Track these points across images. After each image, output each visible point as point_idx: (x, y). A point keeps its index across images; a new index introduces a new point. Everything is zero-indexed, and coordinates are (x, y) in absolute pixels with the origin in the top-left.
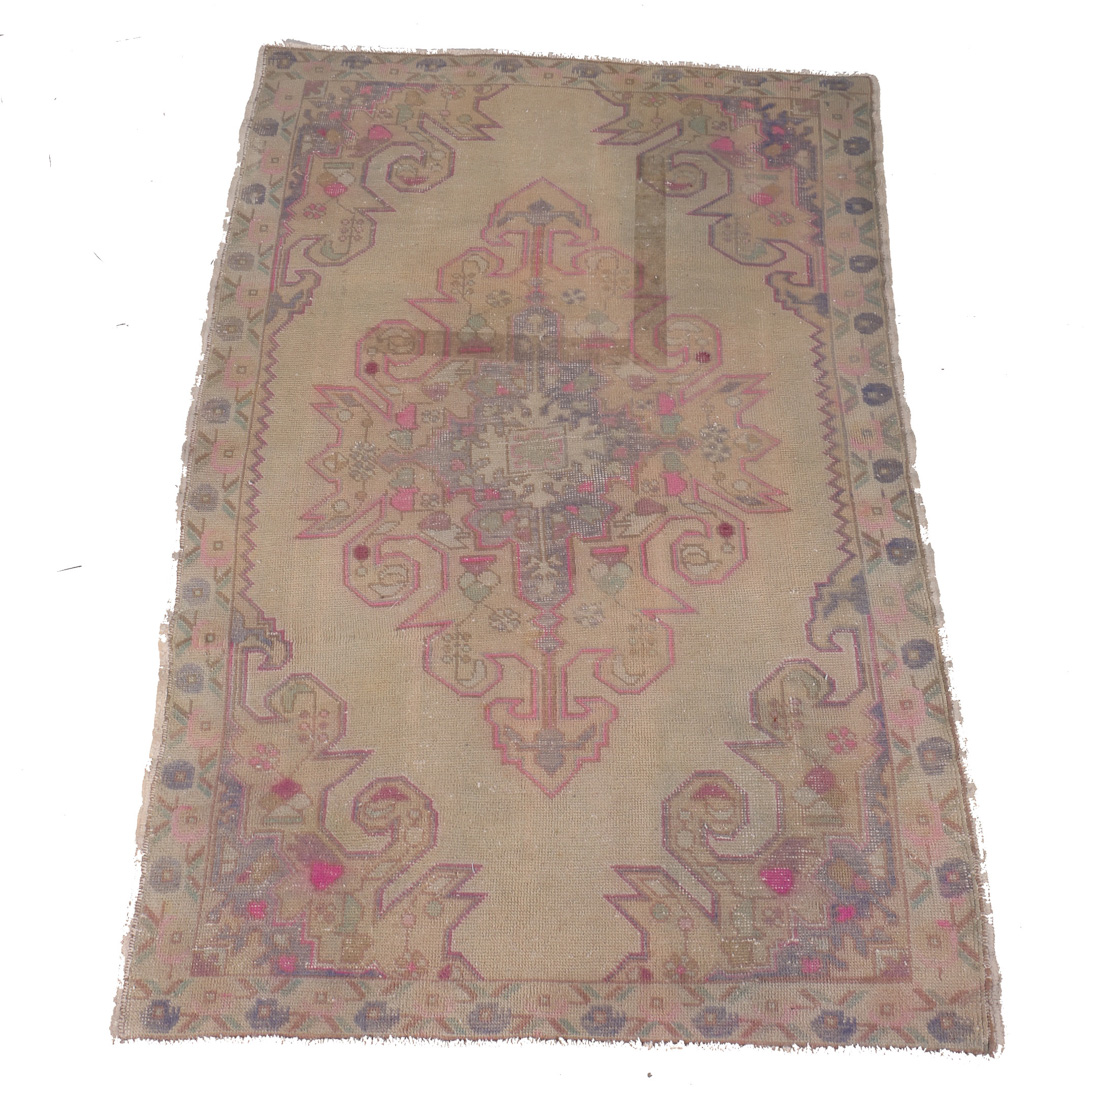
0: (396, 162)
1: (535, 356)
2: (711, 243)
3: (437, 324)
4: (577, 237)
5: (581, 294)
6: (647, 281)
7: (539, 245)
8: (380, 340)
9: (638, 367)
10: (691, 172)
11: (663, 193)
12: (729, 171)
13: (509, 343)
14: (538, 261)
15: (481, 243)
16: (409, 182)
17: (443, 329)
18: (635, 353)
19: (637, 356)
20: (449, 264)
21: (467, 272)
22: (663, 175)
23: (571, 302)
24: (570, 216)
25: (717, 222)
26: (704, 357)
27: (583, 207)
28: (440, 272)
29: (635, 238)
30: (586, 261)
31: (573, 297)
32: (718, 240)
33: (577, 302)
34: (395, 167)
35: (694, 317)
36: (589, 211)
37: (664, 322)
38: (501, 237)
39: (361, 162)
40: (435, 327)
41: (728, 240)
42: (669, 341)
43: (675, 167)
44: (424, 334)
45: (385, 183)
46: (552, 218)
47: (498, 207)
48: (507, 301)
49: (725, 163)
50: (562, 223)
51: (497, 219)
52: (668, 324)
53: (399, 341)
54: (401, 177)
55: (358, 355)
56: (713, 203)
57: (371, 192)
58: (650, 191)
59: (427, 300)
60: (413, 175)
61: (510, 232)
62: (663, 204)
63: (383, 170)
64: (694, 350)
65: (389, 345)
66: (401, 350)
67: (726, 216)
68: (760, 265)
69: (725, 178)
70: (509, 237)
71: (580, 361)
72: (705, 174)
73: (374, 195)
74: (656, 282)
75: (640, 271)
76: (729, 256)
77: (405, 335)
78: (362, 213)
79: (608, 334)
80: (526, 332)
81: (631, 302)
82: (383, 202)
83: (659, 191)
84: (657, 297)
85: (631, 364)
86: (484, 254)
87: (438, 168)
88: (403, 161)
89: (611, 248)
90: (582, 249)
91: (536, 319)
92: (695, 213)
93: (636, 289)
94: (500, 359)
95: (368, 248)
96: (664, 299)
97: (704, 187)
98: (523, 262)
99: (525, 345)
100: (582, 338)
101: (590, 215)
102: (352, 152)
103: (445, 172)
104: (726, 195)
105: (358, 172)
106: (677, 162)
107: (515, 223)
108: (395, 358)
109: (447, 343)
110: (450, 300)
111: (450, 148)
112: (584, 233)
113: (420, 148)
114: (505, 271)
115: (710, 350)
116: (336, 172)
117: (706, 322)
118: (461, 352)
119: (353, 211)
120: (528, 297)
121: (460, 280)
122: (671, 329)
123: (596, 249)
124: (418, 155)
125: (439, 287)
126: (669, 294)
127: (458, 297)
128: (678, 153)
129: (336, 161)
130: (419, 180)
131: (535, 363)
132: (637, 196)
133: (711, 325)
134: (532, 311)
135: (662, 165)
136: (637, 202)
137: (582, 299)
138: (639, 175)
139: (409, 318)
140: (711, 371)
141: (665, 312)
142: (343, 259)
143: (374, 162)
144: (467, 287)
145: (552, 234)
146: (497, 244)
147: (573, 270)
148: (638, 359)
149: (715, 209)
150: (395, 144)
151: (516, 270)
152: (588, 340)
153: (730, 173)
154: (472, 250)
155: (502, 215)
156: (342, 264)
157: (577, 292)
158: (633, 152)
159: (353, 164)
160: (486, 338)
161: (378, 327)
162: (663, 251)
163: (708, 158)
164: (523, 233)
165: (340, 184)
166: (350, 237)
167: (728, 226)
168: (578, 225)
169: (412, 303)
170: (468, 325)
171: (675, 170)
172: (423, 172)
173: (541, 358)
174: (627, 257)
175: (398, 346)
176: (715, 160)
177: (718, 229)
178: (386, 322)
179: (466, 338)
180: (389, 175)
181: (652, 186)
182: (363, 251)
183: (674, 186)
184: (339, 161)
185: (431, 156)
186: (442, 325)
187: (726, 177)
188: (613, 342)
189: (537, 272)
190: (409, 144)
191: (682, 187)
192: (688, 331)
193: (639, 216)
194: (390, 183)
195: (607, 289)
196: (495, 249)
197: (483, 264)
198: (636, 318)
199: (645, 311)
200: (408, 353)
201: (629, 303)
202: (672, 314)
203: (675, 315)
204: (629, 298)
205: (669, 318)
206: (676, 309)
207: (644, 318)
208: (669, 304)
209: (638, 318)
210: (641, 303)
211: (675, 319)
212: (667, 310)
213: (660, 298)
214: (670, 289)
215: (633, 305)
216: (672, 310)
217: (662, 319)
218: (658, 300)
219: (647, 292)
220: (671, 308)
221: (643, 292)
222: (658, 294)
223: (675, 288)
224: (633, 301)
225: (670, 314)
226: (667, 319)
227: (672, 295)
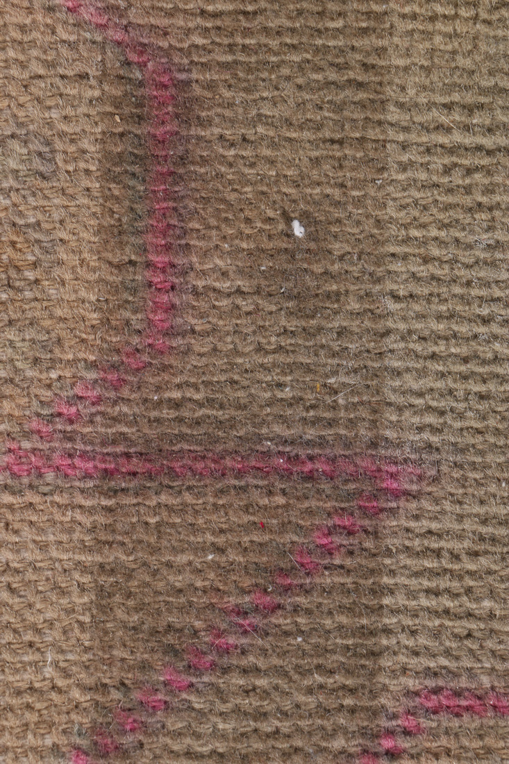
6: (215, 266)
74: (296, 276)
75: (155, 144)
81: (58, 533)
84: (297, 469)
93: (117, 370)
96: (354, 487)
126: (407, 430)
141: (366, 654)
199: (192, 654)
201: (43, 547)
202: (431, 683)
203: (458, 694)
204: (50, 476)
205: (407, 733)
206: (470, 615)
207: (179, 734)
208: (405, 560)
209: (128, 740)
210: (154, 550)
211: (453, 745)
212: (387, 631)
213: (326, 486)
214: (422, 373)
215: (85, 569)
216: (436, 634)
217: (338, 743)
218: (310, 512)
219: (210, 402)
220: (424, 602)
221: (177, 405)
222: (311, 433)
223: (464, 350)
224: (87, 521)
225: (412, 683)
226: (387, 743)
227: (435, 439)
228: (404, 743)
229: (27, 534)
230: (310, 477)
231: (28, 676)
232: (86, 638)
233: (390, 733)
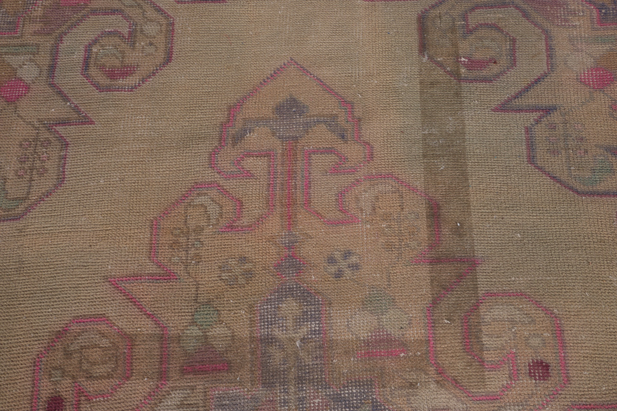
0: (95, 42)
1: (291, 376)
2: (531, 159)
3: (149, 323)
4: (343, 159)
5: (354, 259)
6: (446, 231)
7: (291, 174)
8: (68, 354)
9: (443, 391)
10: (493, 40)
11: (456, 75)
12: (546, 32)
13: (253, 353)
14: (290, 203)
15: (209, 175)
16: (112, 74)
17: (158, 331)
18: (437, 364)
19: (440, 372)
20: (166, 213)
21: (192, 223)
22: (455, 45)
23: (339, 275)
24: (331, 121)
25: (537, 122)
26: (541, 369)
27: (347, 104)
28: (154, 226)
29: (425, 156)
30: (357, 200)
31: (343, 264)
32: (541, 154)
33: (348, 272)
34: (95, 50)
35: (520, 295)
36: (358, 113)
37: (476, 307)
38: (238, 162)
39: (47, 43)
40: (146, 327)
41: (555, 152)
42: (485, 339)
43: (470, 32)
44: (130, 340)
45: (80, 78)
46: (307, 126)
47: (233, 110)
48: (249, 275)
49: (539, 19)
50: (321, 136)
51: (232, 131)
52: (483, 309)
53: (95, 355)
54: (102, 67)
55: (35, 383)
56: (527, 89)
57: (60, 93)
58: (438, 74)
59: (136, 277)
60: (117, 63)
61: (249, 155)
62: (457, 94)
63: (79, 56)
64: (525, 358)
65: (80, 362)
66: (99, 370)
67: (548, 110)
68: (606, 194)
69: (542, 45)
70: (249, 163)
71: (358, 383)
72: (514, 41)
73: (66, 99)
74: (459, 232)
75: (435, 213)
76: (560, 181)
77: (105, 343)
78: (49, 128)
79: (395, 333)
80: (277, 333)
81: (424, 271)
82: (76, 109)
83: (450, 73)
84: (462, 261)
85: (433, 386)
86: (214, 193)
87: (151, 50)
88: (104, 41)
89: (390, 176)
90: (351, 178)
91: (290, 307)
92: (504, 108)
93: (431, 247)
94: (241, 383)
95: (56, 187)
96: (471, 263)
97: (513, 63)
98: (270, 204)
99: (277, 356)
100: (358, 339)
101: (360, 120)
102: (37, 27)
103: (161, 56)
104: (545, 75)
105: (44, 59)
106: (472, 23)
107: (258, 138)
108: (90, 387)
109: (164, 358)
110: (168, 276)
111: (167, 17)
112: (353, 151)
113: (127, 18)
114: (245, 221)
115: (549, 356)
116: (14, 60)
117: (538, 304)
118: (184, 371)
119: (36, 124)
120: (278, 266)
121: (182, 240)
122: (487, 318)
123: (370, 177)
124: (125, 31)
125: (153, 250)
126: (479, 254)
127: (179, 270)
128: (473, 9)
129: (15, 41)
130: (127, 71)
131: (292, 389)
132: (421, 83)
133: (545, 310)
134: (284, 292)
135: (453, 30)
136: (422, 93)
137: (355, 267)
138: (423, 47)
139: (111, 313)
140: (554, 395)
141: (476, 288)
142: (21, 208)
143: (67, 42)
144: (192, 251)
145: (308, 155)
146: (230, 176)
147: (340, 216)
148: (444, 378)
149: (529, 100)
150: (94, 12)
151: (261, 219)
152: (367, 343)
153: (548, 37)
154: (198, 187)
155: (239, 125)
156: (17, 218)
157: (347, 254)
158: (411, 13)
159: (38, 46)
160: (220, 345)
161: (65, 330)
162: (464, 176)
163: (516, 12)
164: (268, 154)
165: (21, 79)
166: (31, 169)
167: (553, 127)
168: (343, 137)
169: (115, 283)
170: (193, 323)
171: (471, 38)
172: (133, 57)
173: (300, 380)
174: (414, 190)
175: (94, 364)
176: (525, 15)
177: (540, 132)
178: (78, 320)
179: (191, 345)
180: (86, 64)
181: (440, 65)
182: (48, 194)
183: (473, 64)
184: (19, 41)
185: (142, 31)
186: (157, 322)
187: (544, 43)
188: (404, 345)
189: (290, 220)
190: (113, 12)
191: (482, 64)
192: (513, 322)
193: (427, 116)
194: (87, 77)
195: (389, 247)
196: (229, 185)
197: (213, 209)
198: (435, 302)
199: (447, 289)
200: (109, 376)
201: (422, 273)
202: (487, 292)
203: (491, 293)
204: (422, 263)
205: (483, 299)
206: (492, 281)
207: (446, 301)
208: (480, 274)
209: (438, 302)
210: (440, 273)
211: (491, 301)
212: (479, 284)
213: (466, 263)
214: (480, 246)
215: (429, 277)
216: (487, 284)
217: (472, 301)
218: (465, 267)
219: (446, 251)
220: (484, 280)
221: (441, 252)
222: (463, 255)
223: (487, 242)
224: (428, 269)
225: (483, 292)
226: (481, 301)
227: (483, 255)
228: (484, 301)
229: (419, 271)
230: (464, 262)
231: (421, 293)
232: (430, 287)
233: (481, 300)
